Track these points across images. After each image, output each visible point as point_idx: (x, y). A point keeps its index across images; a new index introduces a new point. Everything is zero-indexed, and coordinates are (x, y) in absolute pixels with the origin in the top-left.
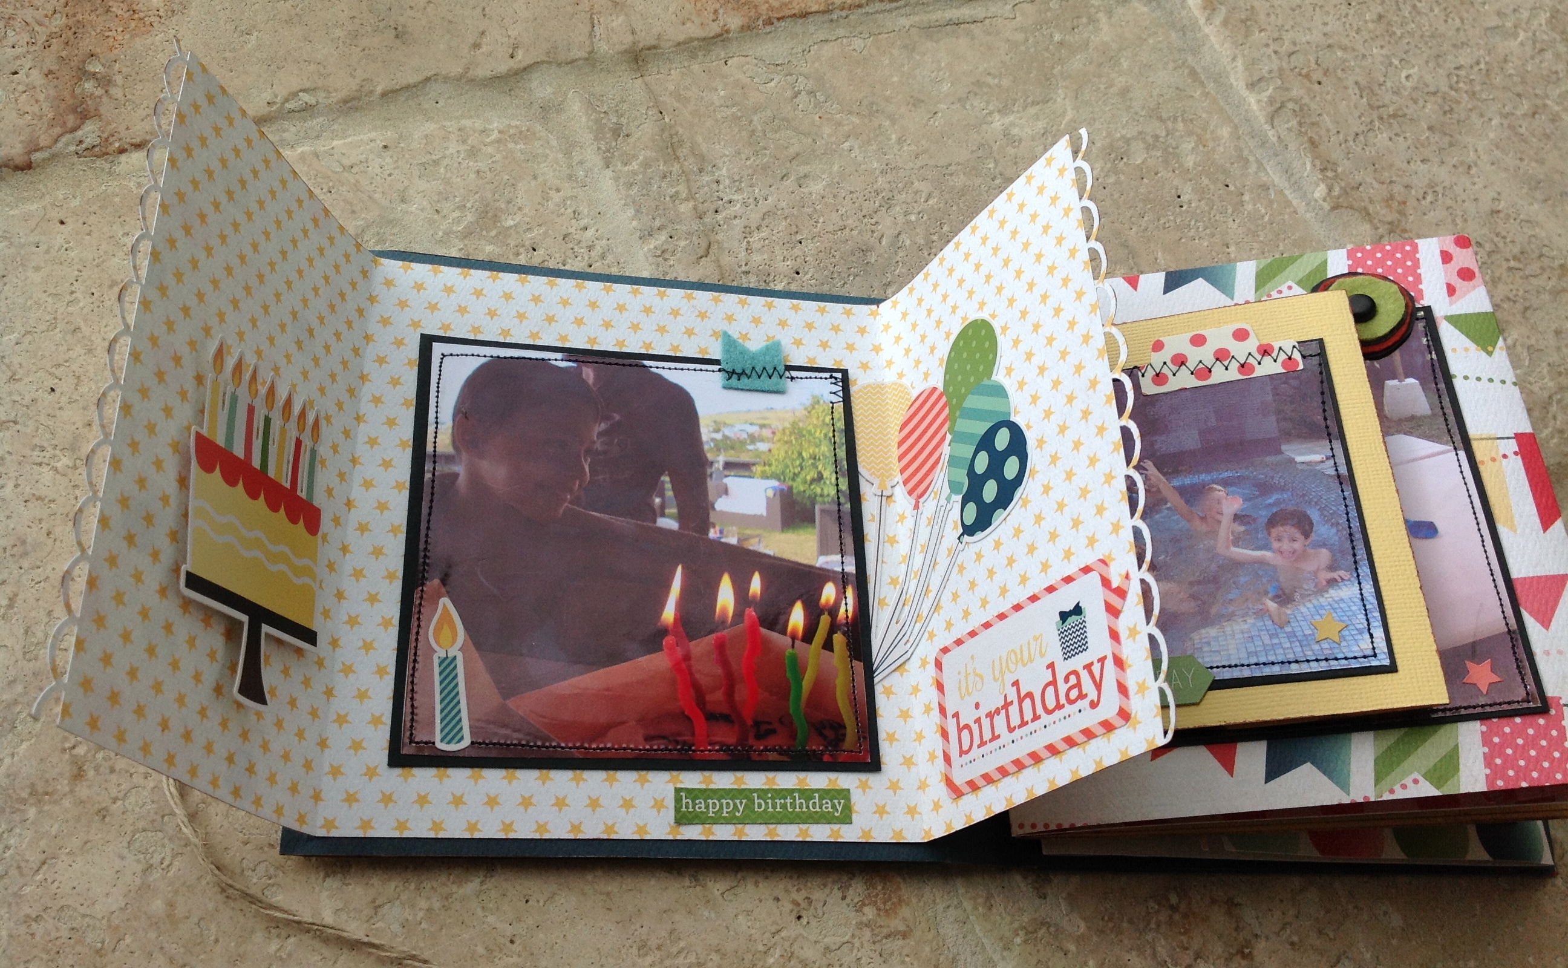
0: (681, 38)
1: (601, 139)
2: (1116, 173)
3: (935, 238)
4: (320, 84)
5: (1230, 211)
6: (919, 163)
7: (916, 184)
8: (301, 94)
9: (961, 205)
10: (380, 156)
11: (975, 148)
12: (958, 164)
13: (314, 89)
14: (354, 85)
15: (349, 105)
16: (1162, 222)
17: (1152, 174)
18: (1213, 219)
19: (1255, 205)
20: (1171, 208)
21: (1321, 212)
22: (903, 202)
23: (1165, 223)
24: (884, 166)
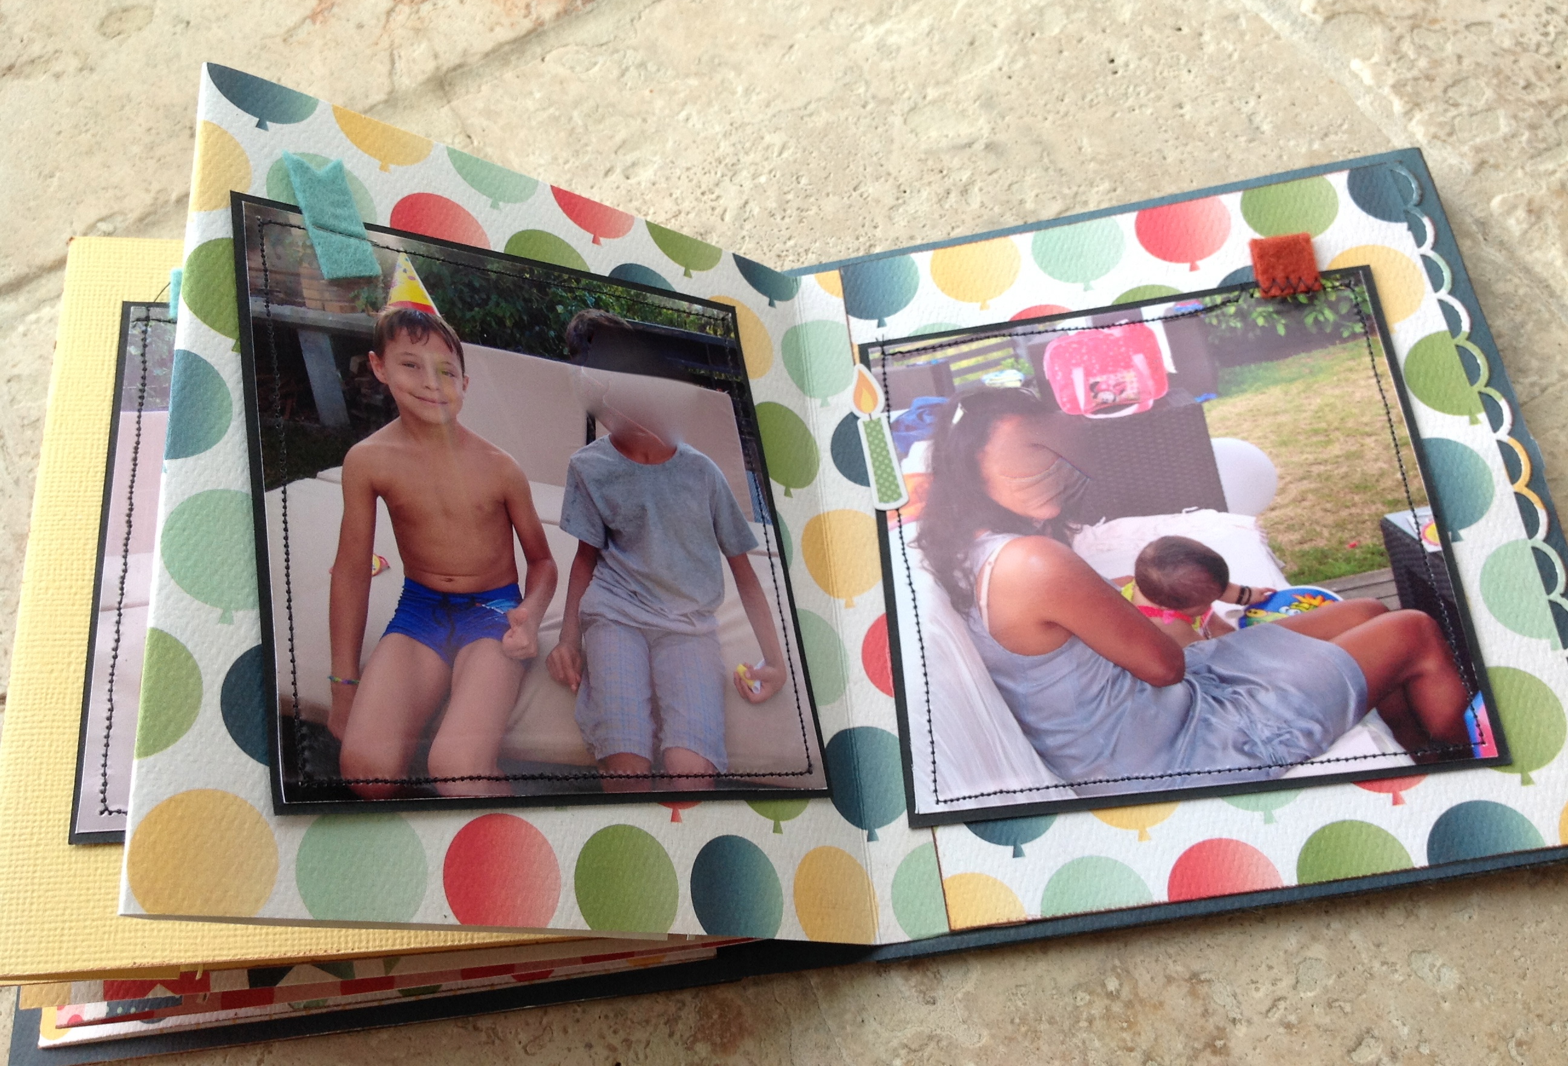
0: (489, 46)
2: (1025, 52)
3: (790, 197)
4: (116, 208)
5: (1183, 61)
6: (770, 112)
7: (768, 139)
9: (823, 148)
11: (840, 74)
12: (819, 100)
13: (113, 213)
14: (148, 199)
15: (146, 221)
16: (1087, 100)
17: (1075, 42)
18: (1159, 78)
19: (1218, 44)
20: (1101, 79)
21: (1312, 29)
22: (751, 164)
23: (1092, 100)
24: (728, 127)
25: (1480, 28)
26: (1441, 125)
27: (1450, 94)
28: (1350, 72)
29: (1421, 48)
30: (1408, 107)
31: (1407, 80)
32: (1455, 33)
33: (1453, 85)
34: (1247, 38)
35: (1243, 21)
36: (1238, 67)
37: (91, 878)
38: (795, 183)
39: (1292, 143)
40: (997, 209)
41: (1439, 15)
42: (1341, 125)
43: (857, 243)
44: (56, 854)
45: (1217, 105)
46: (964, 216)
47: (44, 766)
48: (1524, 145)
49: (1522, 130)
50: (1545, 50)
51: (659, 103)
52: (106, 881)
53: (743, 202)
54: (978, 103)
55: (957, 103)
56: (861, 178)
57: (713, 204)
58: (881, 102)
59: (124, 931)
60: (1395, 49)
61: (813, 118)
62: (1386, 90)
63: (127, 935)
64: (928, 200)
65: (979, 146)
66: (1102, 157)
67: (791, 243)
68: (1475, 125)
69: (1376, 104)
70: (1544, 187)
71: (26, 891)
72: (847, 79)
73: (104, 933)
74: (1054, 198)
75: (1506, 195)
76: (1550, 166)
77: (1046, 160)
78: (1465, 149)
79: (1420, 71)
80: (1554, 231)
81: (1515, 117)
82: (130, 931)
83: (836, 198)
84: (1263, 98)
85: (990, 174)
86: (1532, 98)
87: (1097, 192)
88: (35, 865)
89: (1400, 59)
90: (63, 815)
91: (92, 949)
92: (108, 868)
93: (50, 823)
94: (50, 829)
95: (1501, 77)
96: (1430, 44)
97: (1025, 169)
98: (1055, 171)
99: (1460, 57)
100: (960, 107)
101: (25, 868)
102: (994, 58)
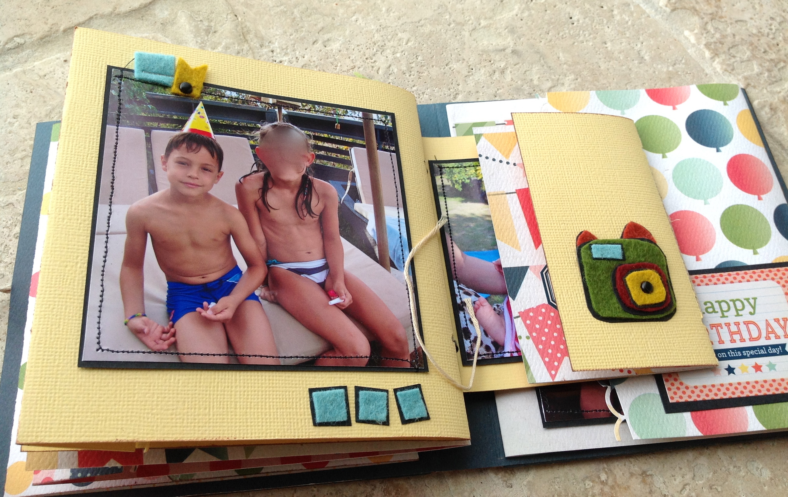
1: (198, 36)
2: (529, 9)
3: (413, 65)
4: (26, 31)
5: (605, 22)
6: (401, 22)
7: (400, 35)
8: (15, 39)
9: (429, 43)
10: (62, 66)
11: (436, 8)
12: (426, 19)
13: (23, 34)
14: (47, 28)
15: (44, 40)
16: (561, 34)
17: (552, 7)
18: (594, 29)
19: (621, 16)
20: (566, 26)
21: (665, 14)
22: (392, 47)
23: (563, 35)
24: (378, 27)
25: (742, 23)
26: (729, 65)
27: (731, 51)
28: (684, 36)
29: (716, 29)
30: (713, 55)
31: (711, 43)
32: (731, 24)
33: (732, 48)
34: (635, 15)
35: (632, 7)
36: (631, 28)
37: (91, 388)
38: (415, 60)
39: (659, 66)
40: (519, 82)
41: (723, 14)
42: (681, 61)
43: (449, 92)
44: (69, 372)
45: (623, 45)
46: (503, 84)
47: (62, 320)
48: (766, 78)
49: (764, 72)
50: (771, 36)
51: (341, 11)
52: (100, 390)
53: (388, 65)
54: (506, 30)
55: (496, 29)
56: (449, 60)
57: (373, 64)
58: (458, 24)
59: (110, 420)
60: (704, 27)
61: (423, 28)
62: (702, 46)
63: (112, 422)
64: (485, 74)
65: (509, 51)
66: (569, 63)
67: (415, 88)
68: (743, 67)
69: (697, 52)
70: (777, 98)
71: (51, 393)
72: (440, 11)
73: (99, 421)
74: (548, 80)
75: (760, 100)
76: (778, 89)
77: (542, 61)
78: (740, 77)
79: (717, 39)
80: (783, 119)
81: (761, 65)
82: (114, 421)
83: (437, 69)
84: (644, 44)
85: (515, 65)
86: (767, 57)
87: (568, 80)
88: (56, 378)
89: (707, 33)
90: (73, 350)
91: (91, 430)
92: (101, 382)
93: (66, 354)
94: (66, 357)
95: (753, 46)
96: (720, 27)
97: (532, 64)
98: (547, 67)
99: (734, 35)
100: (498, 31)
101: (50, 380)
102: (513, 10)
